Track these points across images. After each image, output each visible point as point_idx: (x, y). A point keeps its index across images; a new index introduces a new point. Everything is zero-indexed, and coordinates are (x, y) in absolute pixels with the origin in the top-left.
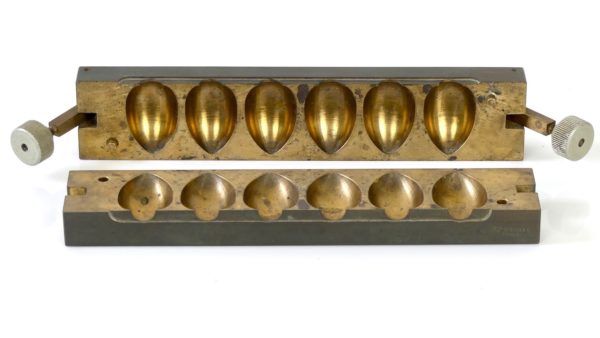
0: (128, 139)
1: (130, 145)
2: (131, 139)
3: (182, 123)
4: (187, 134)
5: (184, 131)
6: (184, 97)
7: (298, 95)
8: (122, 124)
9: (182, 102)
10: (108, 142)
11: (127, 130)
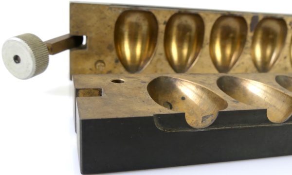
0: (113, 62)
1: (115, 67)
2: (116, 61)
3: (160, 47)
4: (163, 57)
5: (161, 54)
6: (165, 23)
7: (252, 25)
8: (110, 48)
9: (162, 27)
10: (96, 64)
11: (114, 53)
